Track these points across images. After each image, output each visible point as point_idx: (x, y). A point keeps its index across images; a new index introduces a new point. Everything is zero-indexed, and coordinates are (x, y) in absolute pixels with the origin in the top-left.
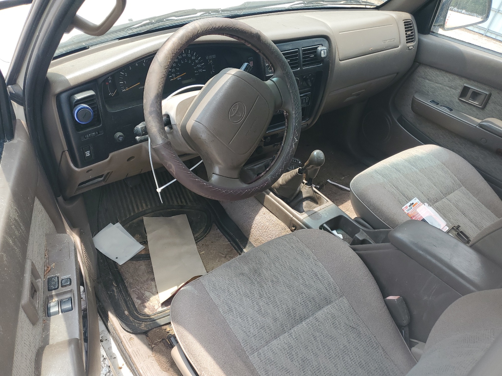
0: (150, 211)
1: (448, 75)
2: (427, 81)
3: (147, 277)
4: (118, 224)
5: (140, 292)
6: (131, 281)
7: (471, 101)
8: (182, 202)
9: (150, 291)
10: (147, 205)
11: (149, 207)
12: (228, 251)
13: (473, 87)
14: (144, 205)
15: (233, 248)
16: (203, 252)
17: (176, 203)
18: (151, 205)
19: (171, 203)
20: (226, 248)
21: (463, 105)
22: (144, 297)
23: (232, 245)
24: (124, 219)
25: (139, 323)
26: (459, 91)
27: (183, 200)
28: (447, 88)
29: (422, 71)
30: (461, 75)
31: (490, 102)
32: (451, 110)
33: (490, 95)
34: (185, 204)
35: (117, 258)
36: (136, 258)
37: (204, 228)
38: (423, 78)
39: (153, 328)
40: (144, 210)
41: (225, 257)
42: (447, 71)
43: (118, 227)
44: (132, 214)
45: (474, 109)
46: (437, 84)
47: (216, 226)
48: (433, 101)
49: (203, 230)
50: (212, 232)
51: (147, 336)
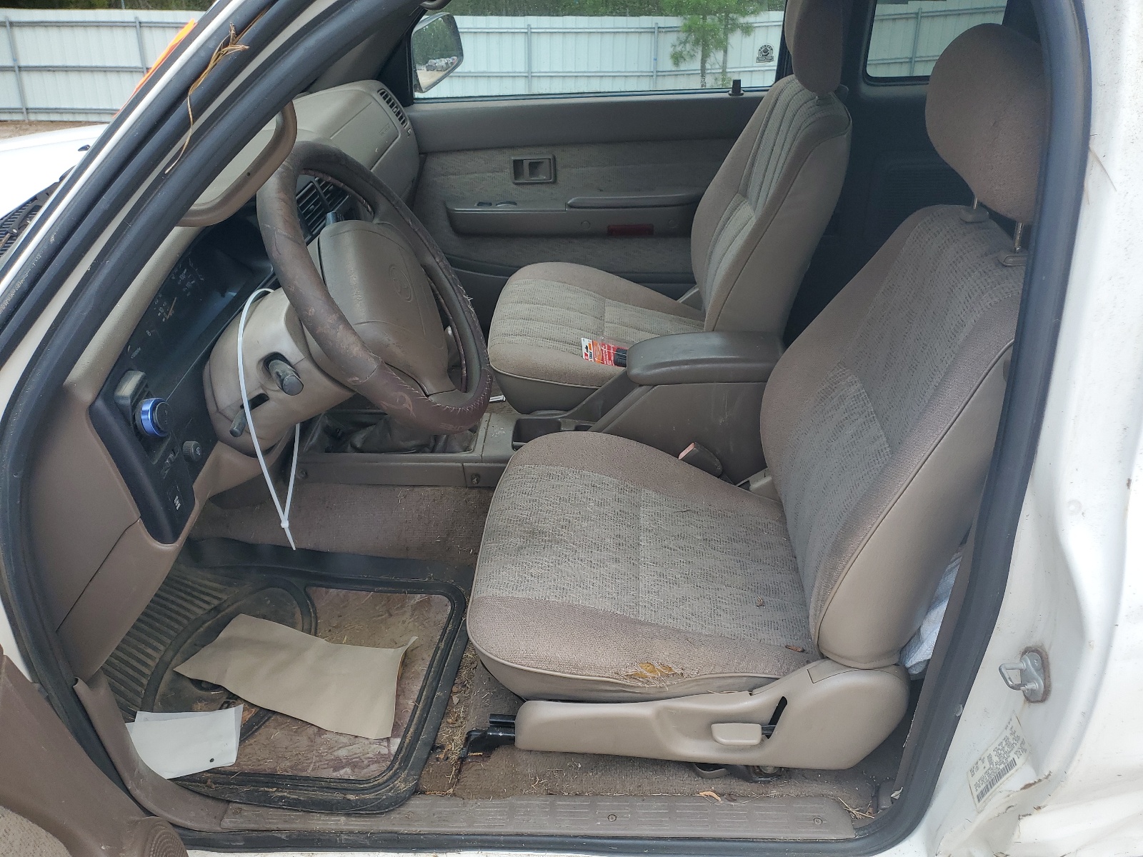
0: (170, 653)
1: (480, 154)
2: (451, 177)
3: (305, 738)
4: (141, 715)
5: (326, 762)
6: (289, 764)
7: (534, 179)
8: (208, 603)
9: (341, 748)
10: (155, 649)
11: (162, 648)
12: (385, 605)
13: (527, 156)
14: (150, 651)
15: (389, 594)
16: (346, 638)
17: (200, 612)
18: (162, 643)
19: (193, 617)
20: (376, 605)
21: (526, 189)
22: (344, 761)
23: (381, 591)
24: (139, 700)
25: (392, 789)
26: (509, 171)
27: (207, 598)
28: (488, 174)
29: (435, 164)
30: (500, 147)
31: (558, 168)
32: (515, 204)
33: (554, 158)
34: (216, 602)
35: (212, 760)
36: (247, 731)
37: (298, 610)
38: (443, 175)
39: (421, 773)
40: (157, 660)
41: (391, 615)
42: (475, 149)
43: (146, 719)
44: (145, 682)
45: (543, 188)
46: (470, 176)
47: (319, 589)
48: (480, 204)
49: (300, 614)
50: (321, 604)
51: (423, 793)
